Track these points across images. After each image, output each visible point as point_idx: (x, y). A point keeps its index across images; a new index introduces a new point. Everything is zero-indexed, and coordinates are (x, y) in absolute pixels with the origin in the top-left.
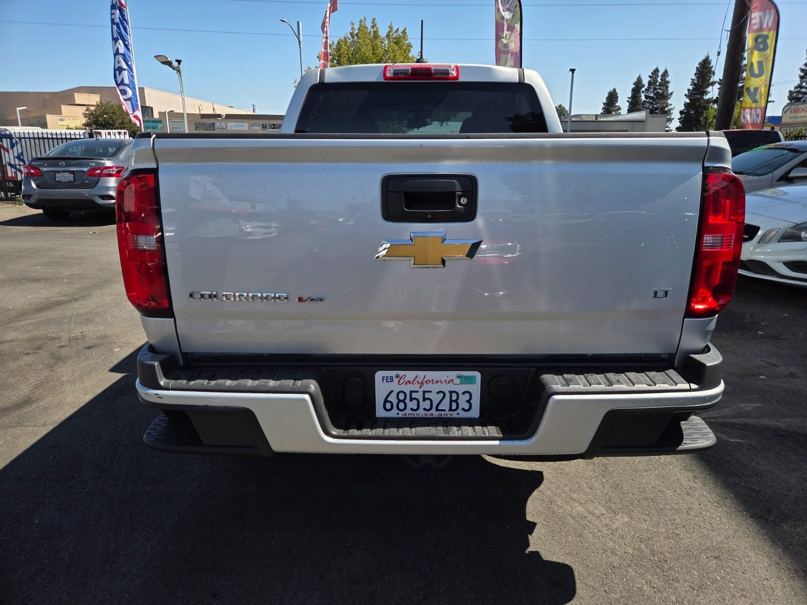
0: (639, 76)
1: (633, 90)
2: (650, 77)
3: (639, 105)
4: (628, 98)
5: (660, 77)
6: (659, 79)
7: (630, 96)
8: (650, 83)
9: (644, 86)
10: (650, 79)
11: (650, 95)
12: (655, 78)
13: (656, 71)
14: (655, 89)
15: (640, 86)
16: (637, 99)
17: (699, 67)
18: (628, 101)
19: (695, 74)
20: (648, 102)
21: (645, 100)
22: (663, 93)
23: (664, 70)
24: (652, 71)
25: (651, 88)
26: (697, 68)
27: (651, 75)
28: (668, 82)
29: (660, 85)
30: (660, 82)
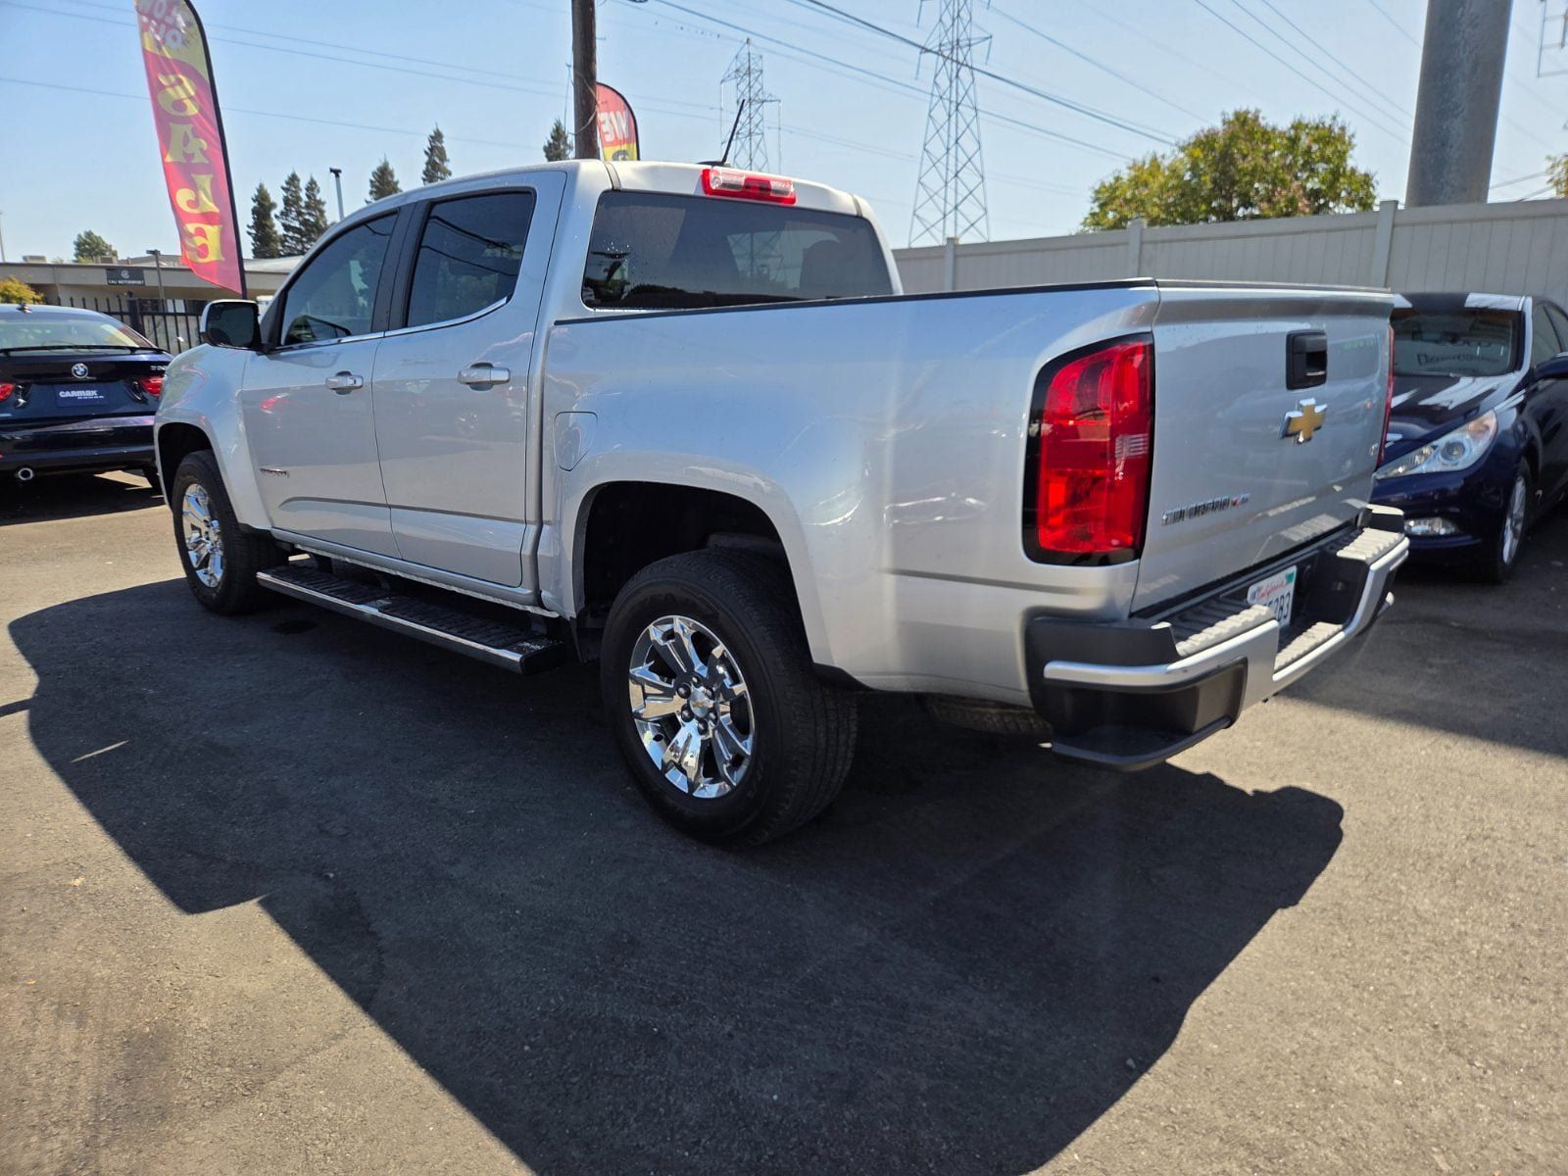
0: (261, 186)
1: (254, 211)
2: (283, 188)
3: (275, 241)
4: (248, 226)
5: (304, 191)
6: (303, 195)
7: (251, 224)
8: (286, 201)
9: (273, 206)
10: (285, 194)
11: (292, 224)
12: (296, 192)
13: (293, 180)
14: (300, 214)
15: (266, 204)
16: (267, 229)
17: (373, 179)
18: (249, 234)
19: (371, 193)
20: (292, 238)
21: (285, 233)
22: (317, 221)
23: (308, 180)
24: (287, 179)
25: (291, 211)
26: (371, 182)
27: (285, 185)
28: (320, 203)
29: (308, 206)
30: (306, 203)
